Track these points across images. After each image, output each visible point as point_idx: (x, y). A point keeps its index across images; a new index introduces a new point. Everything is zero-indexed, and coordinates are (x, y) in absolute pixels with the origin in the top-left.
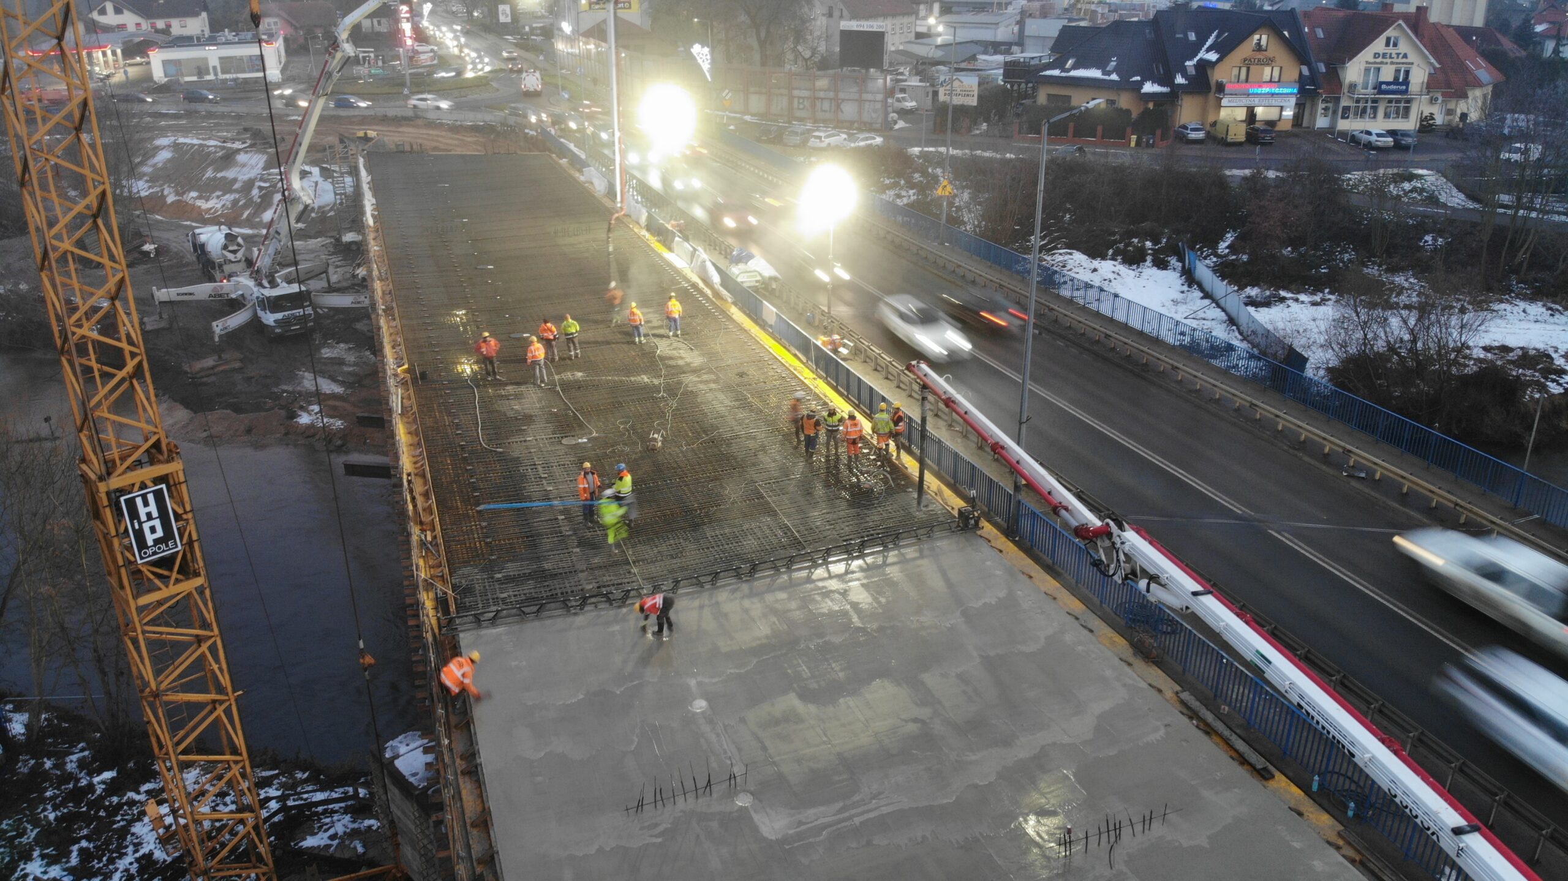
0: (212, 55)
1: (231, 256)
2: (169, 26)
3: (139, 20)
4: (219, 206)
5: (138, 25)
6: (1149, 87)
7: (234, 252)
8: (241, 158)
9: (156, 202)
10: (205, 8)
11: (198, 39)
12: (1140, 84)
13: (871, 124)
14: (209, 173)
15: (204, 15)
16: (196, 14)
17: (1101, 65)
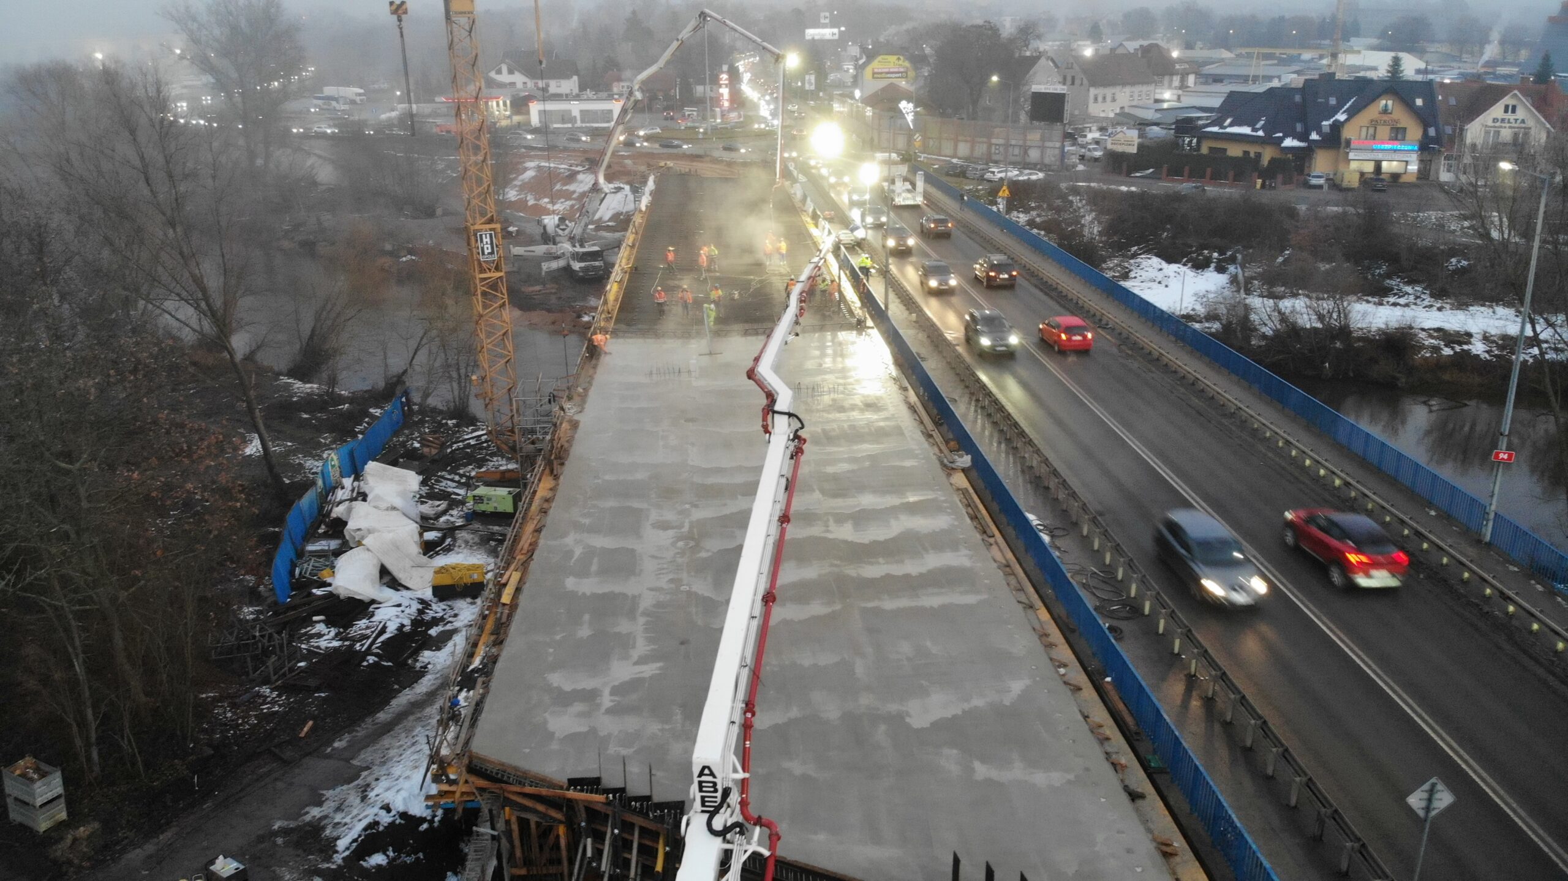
0: (575, 108)
1: (560, 232)
2: (548, 85)
3: (525, 79)
4: (561, 208)
5: (525, 83)
6: (1289, 142)
7: (563, 230)
8: (580, 177)
9: (521, 205)
10: (577, 73)
11: (567, 95)
12: (1282, 139)
13: (1050, 166)
14: (558, 187)
15: (575, 78)
16: (568, 77)
17: (1252, 124)
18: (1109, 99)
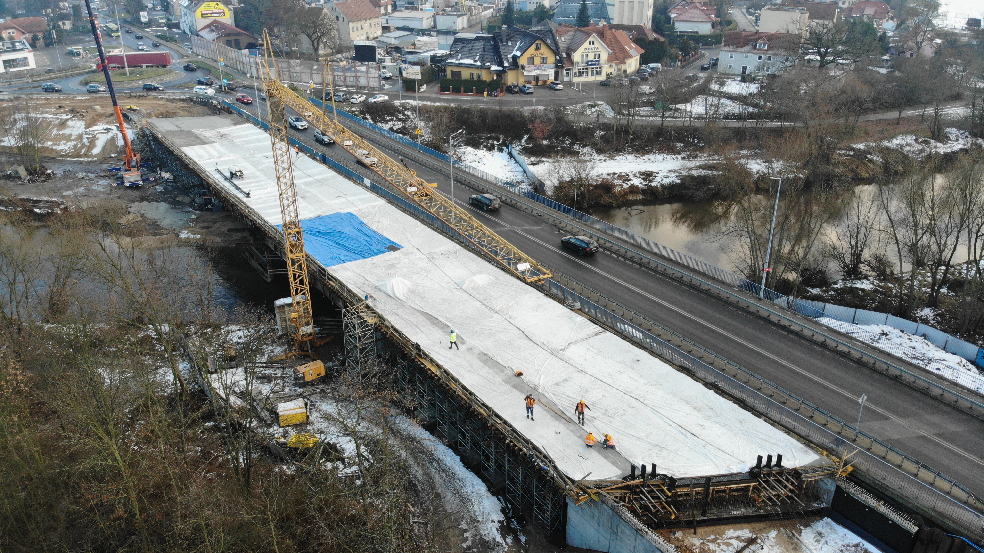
6: (493, 68)
8: (70, 123)
12: (490, 66)
13: (374, 87)
14: (55, 132)
17: (473, 57)
18: (360, 28)
